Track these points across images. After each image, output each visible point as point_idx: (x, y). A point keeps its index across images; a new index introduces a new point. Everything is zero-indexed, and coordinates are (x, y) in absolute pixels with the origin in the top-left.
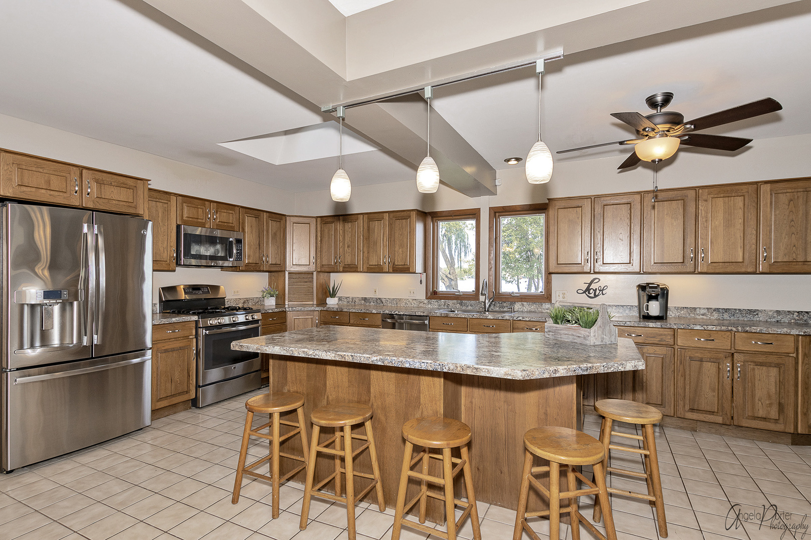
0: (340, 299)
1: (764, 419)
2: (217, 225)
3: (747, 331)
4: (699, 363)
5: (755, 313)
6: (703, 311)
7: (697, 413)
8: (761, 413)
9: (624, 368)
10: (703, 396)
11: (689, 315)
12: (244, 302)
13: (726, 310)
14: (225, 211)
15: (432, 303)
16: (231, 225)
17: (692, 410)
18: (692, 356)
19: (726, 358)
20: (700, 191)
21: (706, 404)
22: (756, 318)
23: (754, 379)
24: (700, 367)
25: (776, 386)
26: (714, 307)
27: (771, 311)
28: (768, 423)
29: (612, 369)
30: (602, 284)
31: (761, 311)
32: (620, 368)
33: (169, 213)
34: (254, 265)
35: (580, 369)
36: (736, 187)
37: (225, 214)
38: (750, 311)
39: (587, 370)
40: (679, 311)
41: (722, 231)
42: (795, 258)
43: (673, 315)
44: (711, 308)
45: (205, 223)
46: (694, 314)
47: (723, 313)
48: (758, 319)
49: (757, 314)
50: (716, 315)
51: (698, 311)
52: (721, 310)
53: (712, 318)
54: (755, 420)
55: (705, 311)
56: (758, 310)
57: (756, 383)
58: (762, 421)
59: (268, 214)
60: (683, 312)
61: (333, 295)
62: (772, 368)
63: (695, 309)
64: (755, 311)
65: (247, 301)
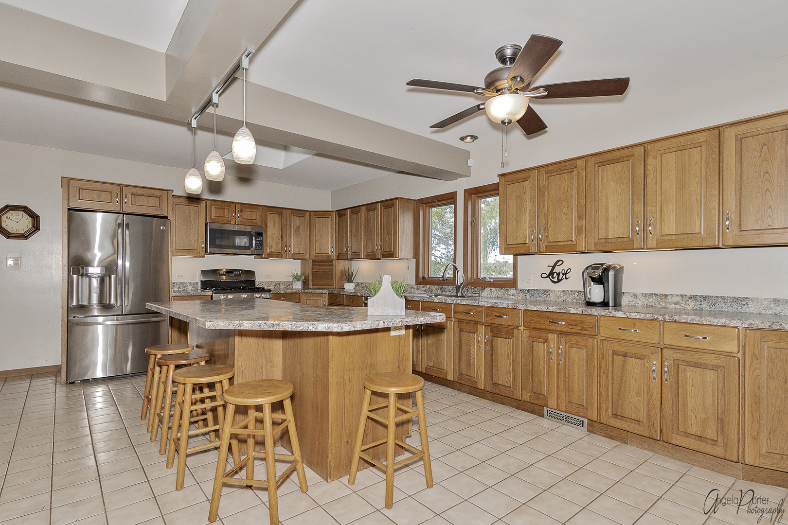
0: (357, 285)
1: (700, 438)
2: (241, 221)
3: (675, 321)
4: (622, 358)
5: (744, 303)
6: (675, 299)
7: (621, 420)
8: (694, 430)
9: (316, 328)
10: (627, 399)
11: (659, 303)
12: (276, 285)
13: (705, 298)
14: (249, 210)
15: (420, 288)
16: (254, 221)
17: (616, 415)
18: (615, 349)
19: (652, 353)
20: (649, 146)
21: (630, 411)
22: (745, 309)
23: (686, 383)
24: (624, 365)
25: (713, 396)
26: (689, 294)
27: (766, 299)
28: (703, 444)
29: (301, 328)
30: (565, 267)
31: (752, 300)
32: (310, 328)
33: (199, 214)
34: (277, 253)
35: (265, 325)
36: (691, 136)
37: (249, 212)
38: (737, 300)
39: (273, 326)
40: (647, 298)
41: (674, 194)
42: (771, 224)
43: (640, 304)
44: (686, 295)
45: (230, 220)
46: (665, 302)
47: (701, 301)
48: (748, 311)
49: (746, 304)
50: (691, 305)
51: (669, 299)
52: (698, 298)
53: (687, 307)
54: (687, 437)
55: (679, 299)
56: (747, 298)
57: (688, 389)
58: (696, 440)
59: (291, 211)
60: (651, 299)
61: (350, 280)
62: (708, 371)
63: (666, 296)
64: (744, 299)
65: (277, 284)
